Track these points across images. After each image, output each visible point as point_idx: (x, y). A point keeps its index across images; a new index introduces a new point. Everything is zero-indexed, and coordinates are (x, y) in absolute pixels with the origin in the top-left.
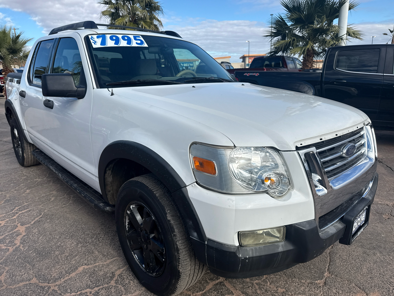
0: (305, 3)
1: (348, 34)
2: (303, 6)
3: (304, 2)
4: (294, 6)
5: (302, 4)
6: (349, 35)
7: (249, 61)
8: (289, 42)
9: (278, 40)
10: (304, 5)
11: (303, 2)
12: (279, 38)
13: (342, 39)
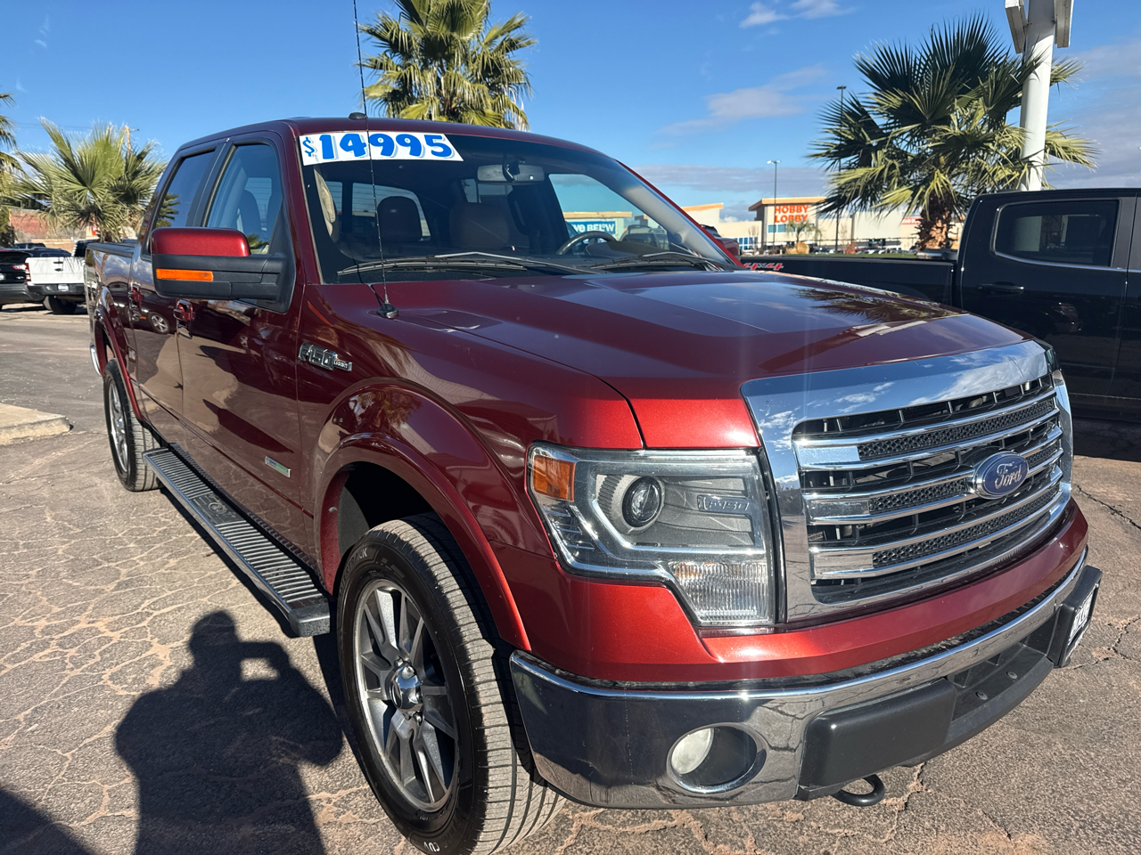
0: (925, 66)
1: (1048, 151)
2: (919, 72)
3: (921, 62)
4: (892, 73)
5: (917, 67)
6: (1053, 153)
7: (776, 217)
8: (878, 173)
9: (850, 165)
10: (921, 71)
11: (918, 62)
12: (853, 161)
13: (1030, 164)
